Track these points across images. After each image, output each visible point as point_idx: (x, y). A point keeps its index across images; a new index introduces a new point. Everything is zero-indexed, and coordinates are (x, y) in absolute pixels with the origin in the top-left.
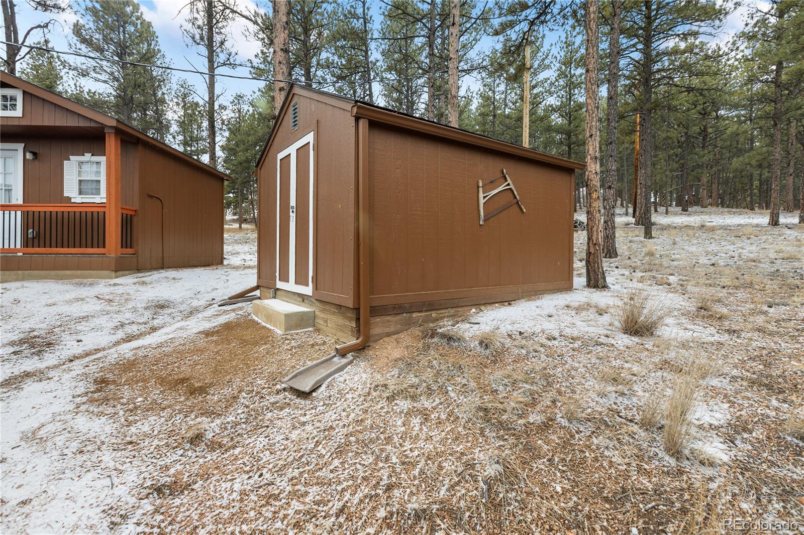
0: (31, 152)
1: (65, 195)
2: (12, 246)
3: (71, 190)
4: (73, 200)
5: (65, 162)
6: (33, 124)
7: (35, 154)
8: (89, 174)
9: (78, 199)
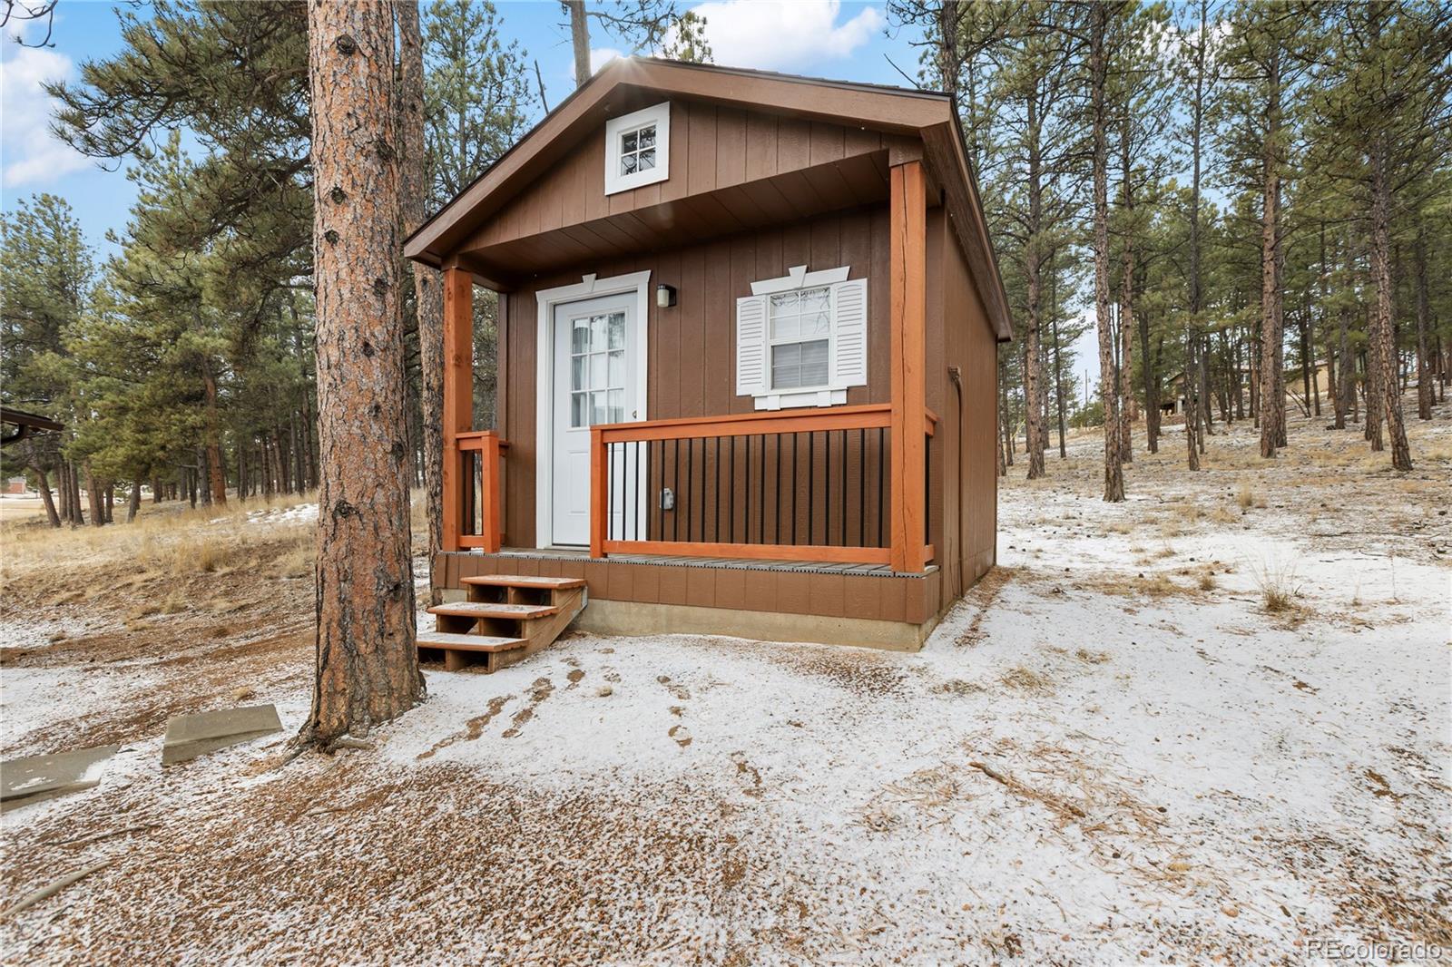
0: (667, 288)
1: (741, 390)
2: (630, 537)
3: (753, 379)
4: (759, 405)
5: (740, 301)
6: (695, 191)
7: (672, 293)
8: (797, 324)
9: (771, 402)
